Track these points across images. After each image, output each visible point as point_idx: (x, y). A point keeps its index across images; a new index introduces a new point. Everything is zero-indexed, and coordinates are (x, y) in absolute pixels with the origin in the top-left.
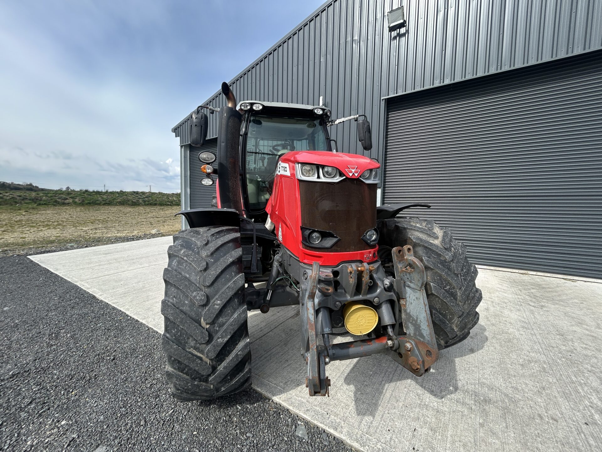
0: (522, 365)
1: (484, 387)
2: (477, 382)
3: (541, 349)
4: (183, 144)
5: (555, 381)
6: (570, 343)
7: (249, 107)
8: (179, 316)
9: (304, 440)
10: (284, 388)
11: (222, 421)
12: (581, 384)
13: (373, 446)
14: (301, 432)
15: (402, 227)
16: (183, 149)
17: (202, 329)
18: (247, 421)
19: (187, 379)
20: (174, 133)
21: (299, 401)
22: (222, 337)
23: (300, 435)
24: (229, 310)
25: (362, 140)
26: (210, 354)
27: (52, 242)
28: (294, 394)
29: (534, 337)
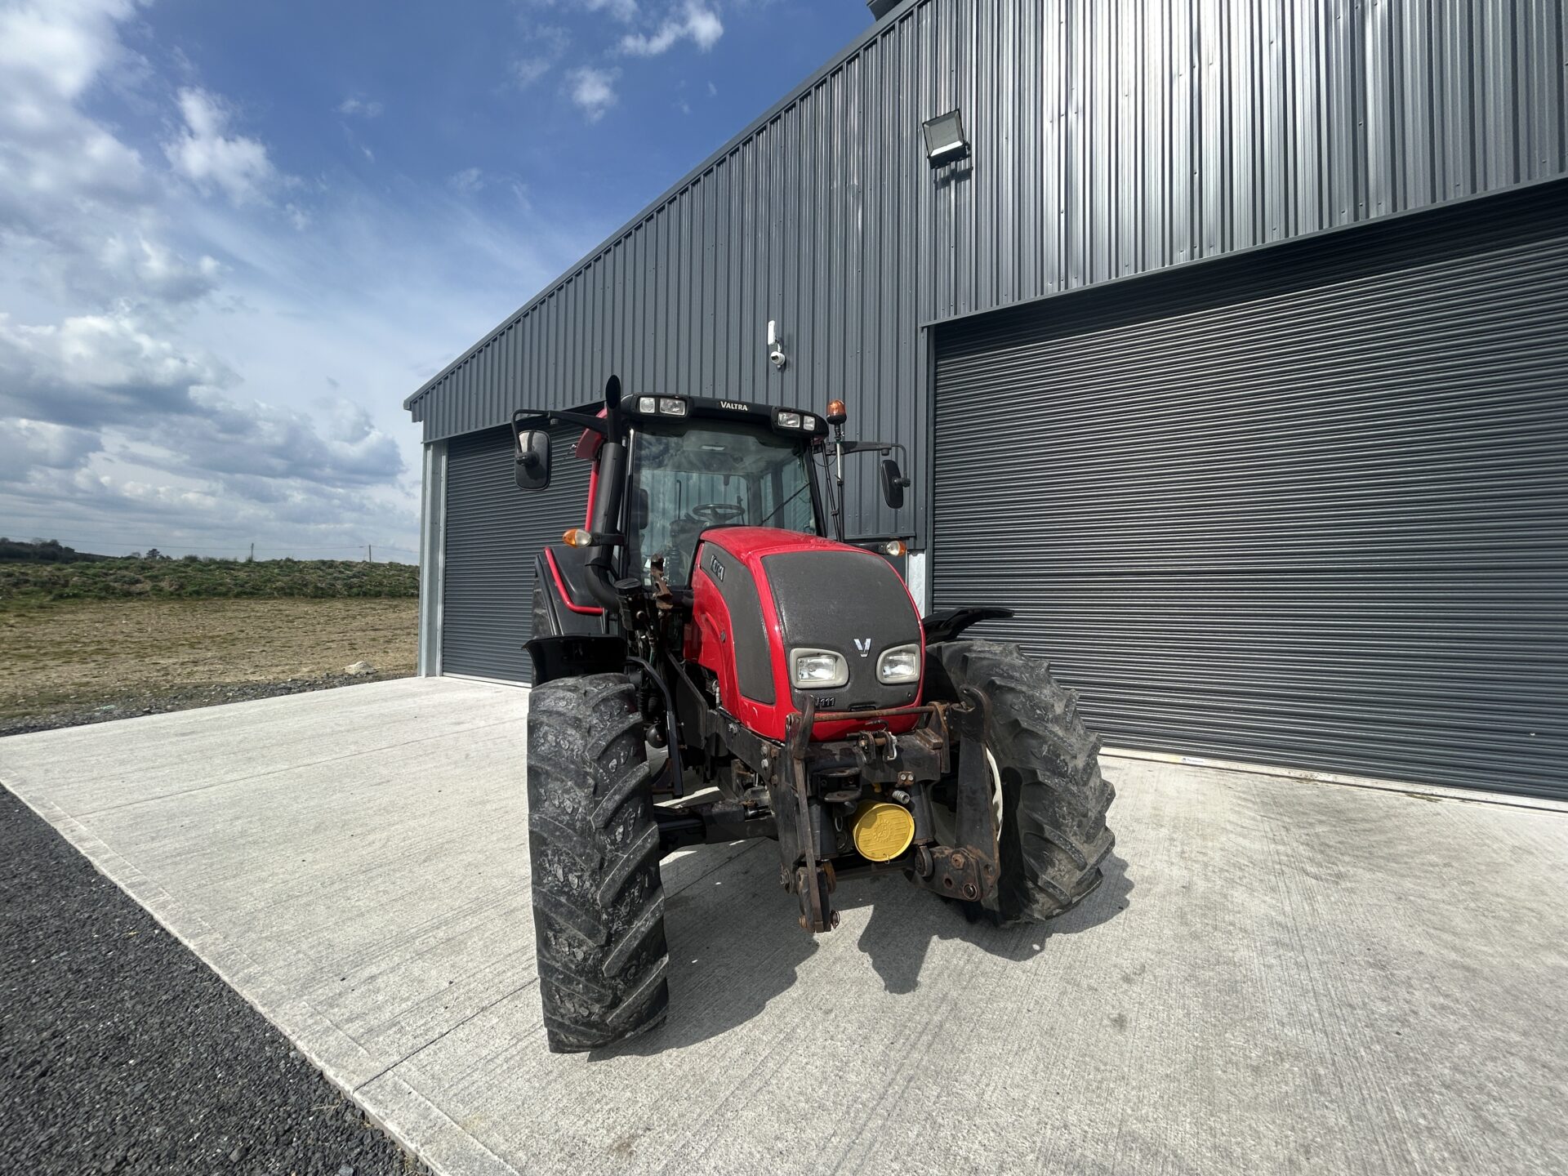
0: (1256, 1070)
1: (1131, 1149)
2: (1116, 1131)
3: (1317, 1015)
4: (430, 438)
5: (1343, 1121)
6: (1402, 992)
12: (1417, 1132)
16: (430, 453)
20: (410, 413)
27: (59, 700)
29: (1304, 975)
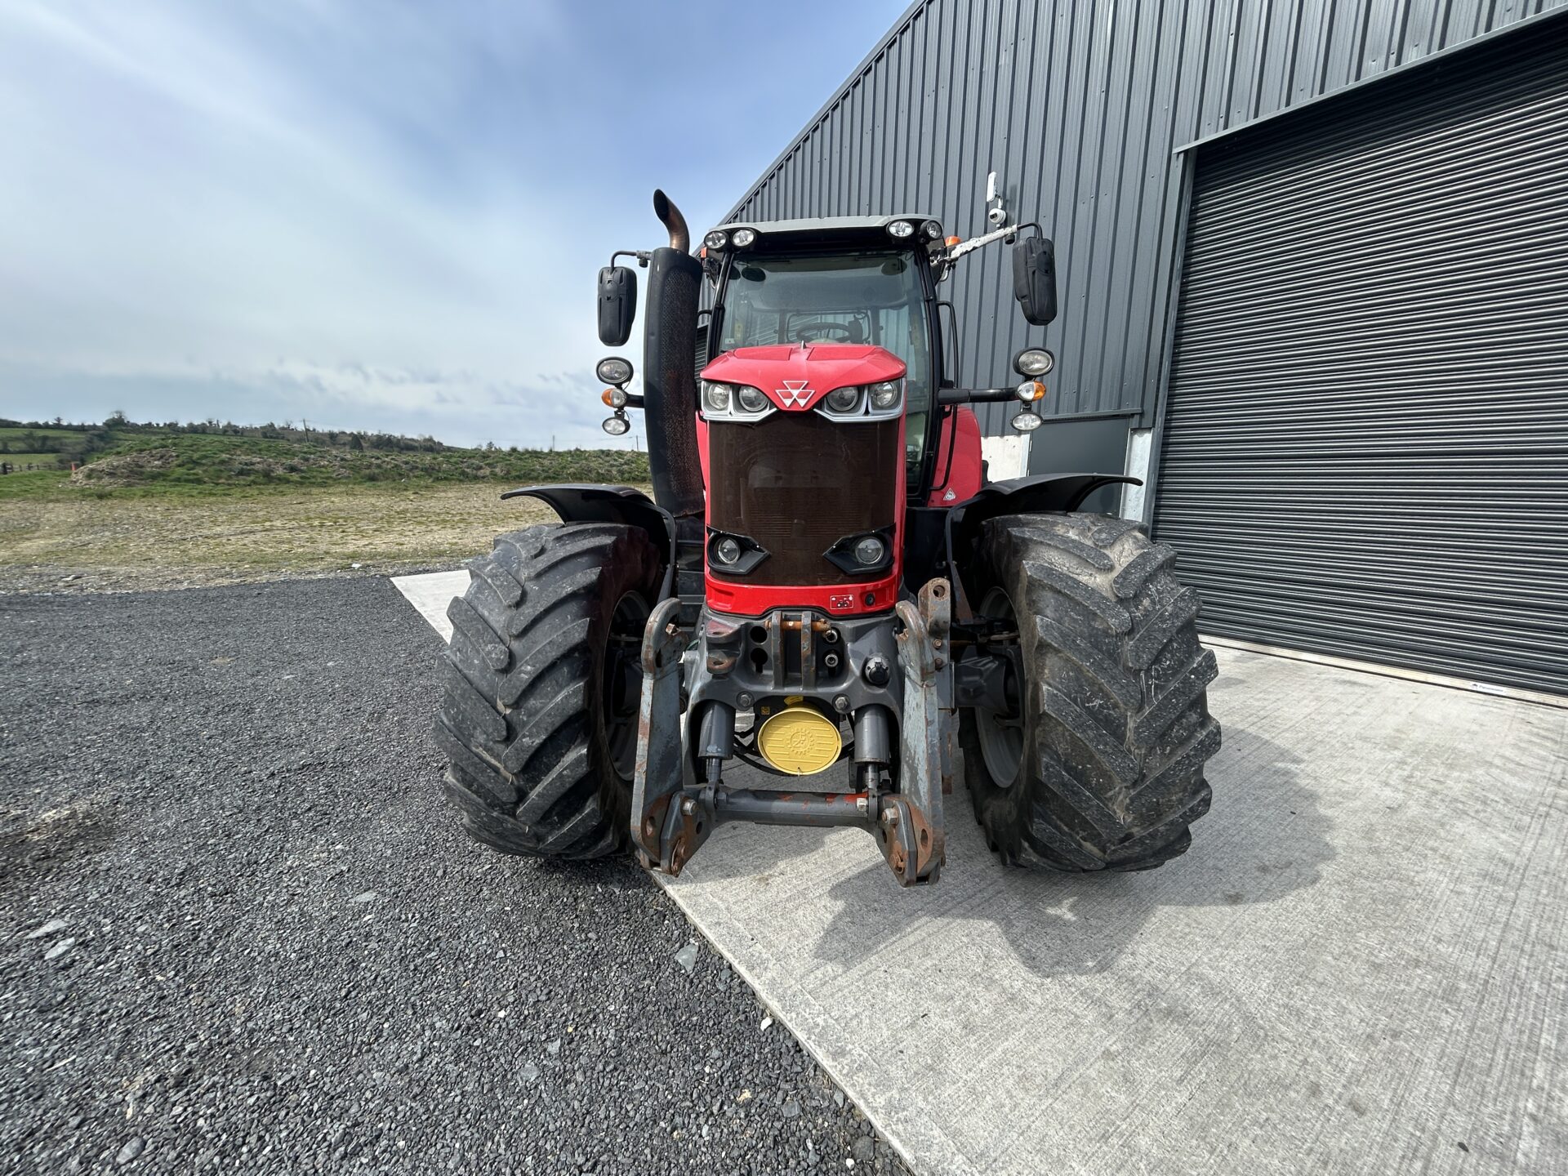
1: (1193, 984)
7: (723, 242)
8: (459, 684)
9: (683, 971)
10: (695, 876)
11: (558, 902)
13: (807, 1016)
14: (684, 957)
15: (1016, 537)
17: (496, 714)
18: (600, 914)
19: (479, 804)
21: (711, 904)
22: (531, 736)
23: (680, 961)
24: (547, 686)
25: (1023, 297)
26: (509, 763)
27: (440, 554)
28: (708, 890)
